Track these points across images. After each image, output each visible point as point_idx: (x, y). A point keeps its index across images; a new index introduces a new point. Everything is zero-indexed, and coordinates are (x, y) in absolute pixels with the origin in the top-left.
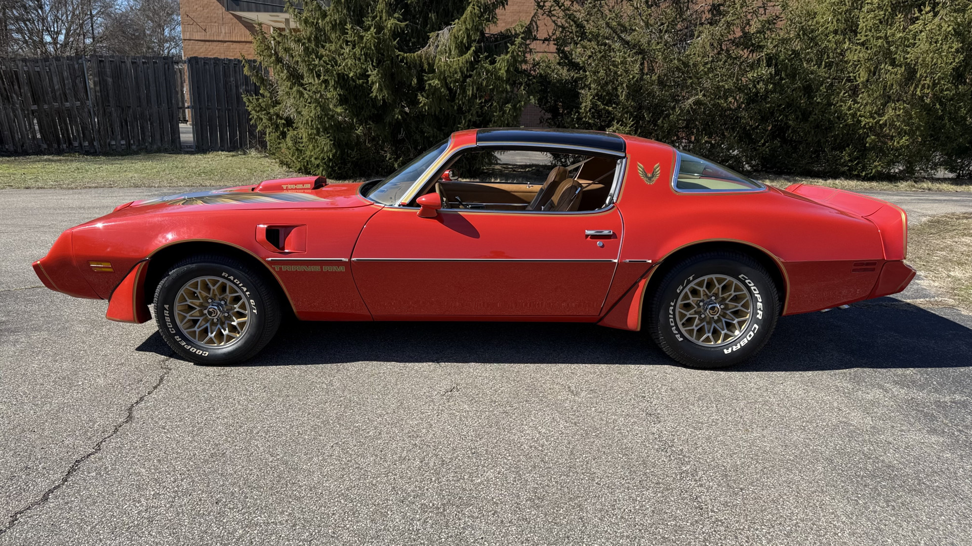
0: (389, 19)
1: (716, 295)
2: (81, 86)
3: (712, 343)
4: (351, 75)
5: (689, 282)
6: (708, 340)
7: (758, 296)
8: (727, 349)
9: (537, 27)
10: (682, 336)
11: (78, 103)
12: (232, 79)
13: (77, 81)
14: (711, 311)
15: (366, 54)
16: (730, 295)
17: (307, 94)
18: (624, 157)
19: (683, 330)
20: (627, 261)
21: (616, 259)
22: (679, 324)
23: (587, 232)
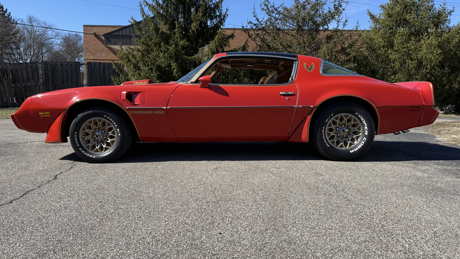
0: (181, 41)
1: (344, 124)
2: (36, 75)
3: (344, 148)
4: (163, 66)
5: (331, 117)
6: (342, 146)
7: (365, 123)
8: (352, 150)
9: (248, 46)
10: (329, 144)
11: (34, 83)
13: (35, 73)
14: (343, 132)
15: (170, 57)
16: (352, 123)
17: (143, 74)
18: (297, 60)
19: (329, 141)
20: (301, 106)
21: (295, 105)
22: (328, 138)
23: (281, 93)
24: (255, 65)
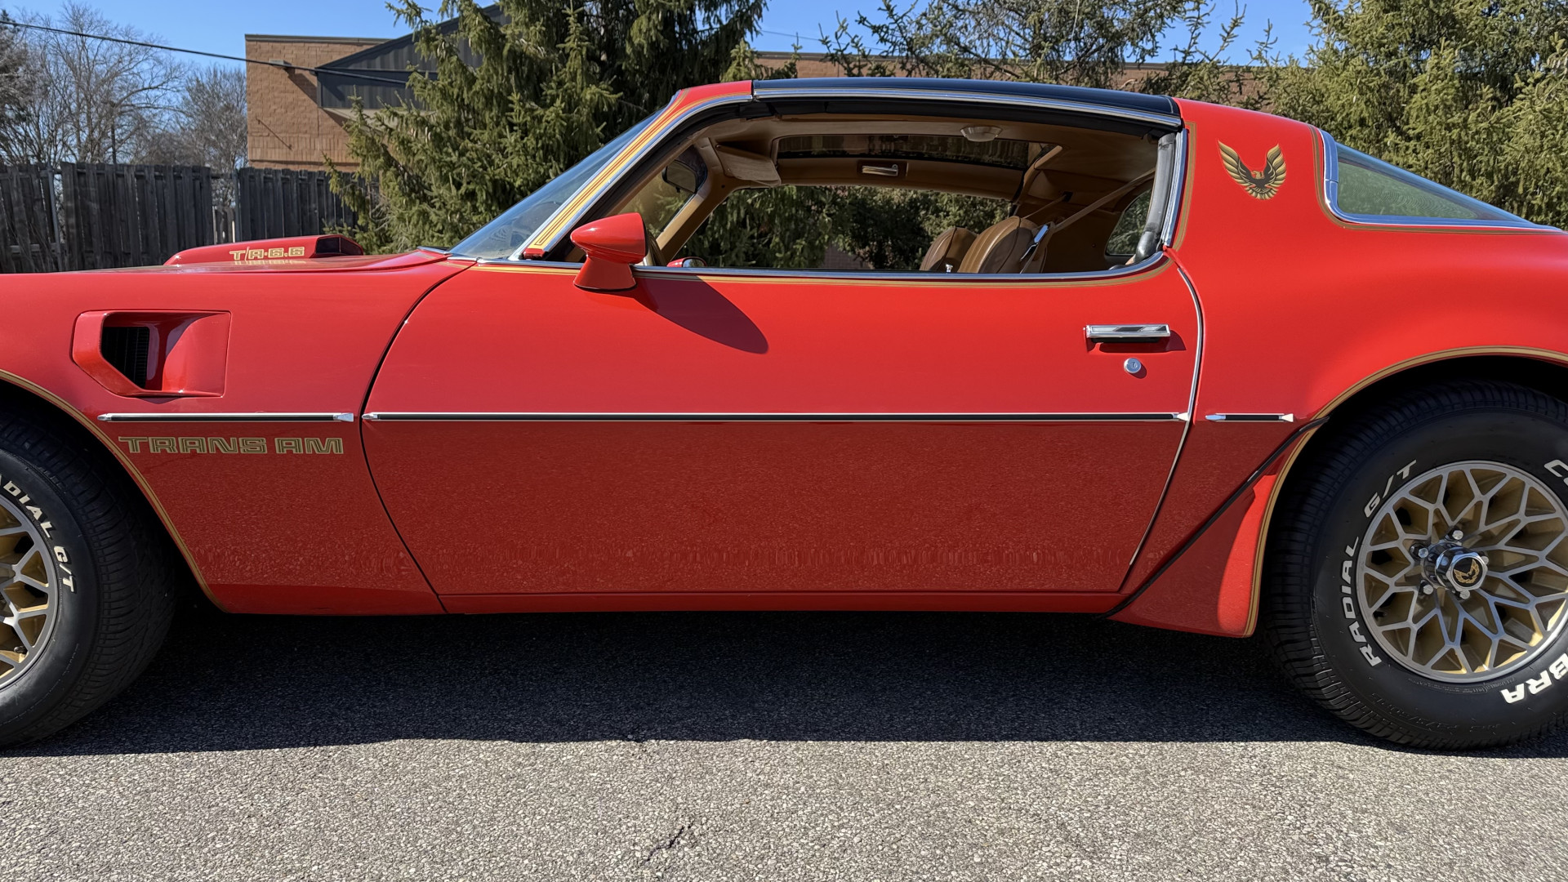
1: (1467, 526)
2: (42, 217)
3: (1463, 671)
5: (1399, 484)
6: (1450, 662)
8: (1512, 689)
10: (1378, 650)
11: (36, 247)
12: (313, 206)
13: (36, 208)
14: (1459, 574)
15: (547, 150)
16: (1515, 523)
17: (436, 215)
18: (1180, 129)
19: (1377, 631)
20: (1218, 417)
21: (1184, 410)
22: (1368, 613)
23: (1092, 331)
24: (902, 167)
